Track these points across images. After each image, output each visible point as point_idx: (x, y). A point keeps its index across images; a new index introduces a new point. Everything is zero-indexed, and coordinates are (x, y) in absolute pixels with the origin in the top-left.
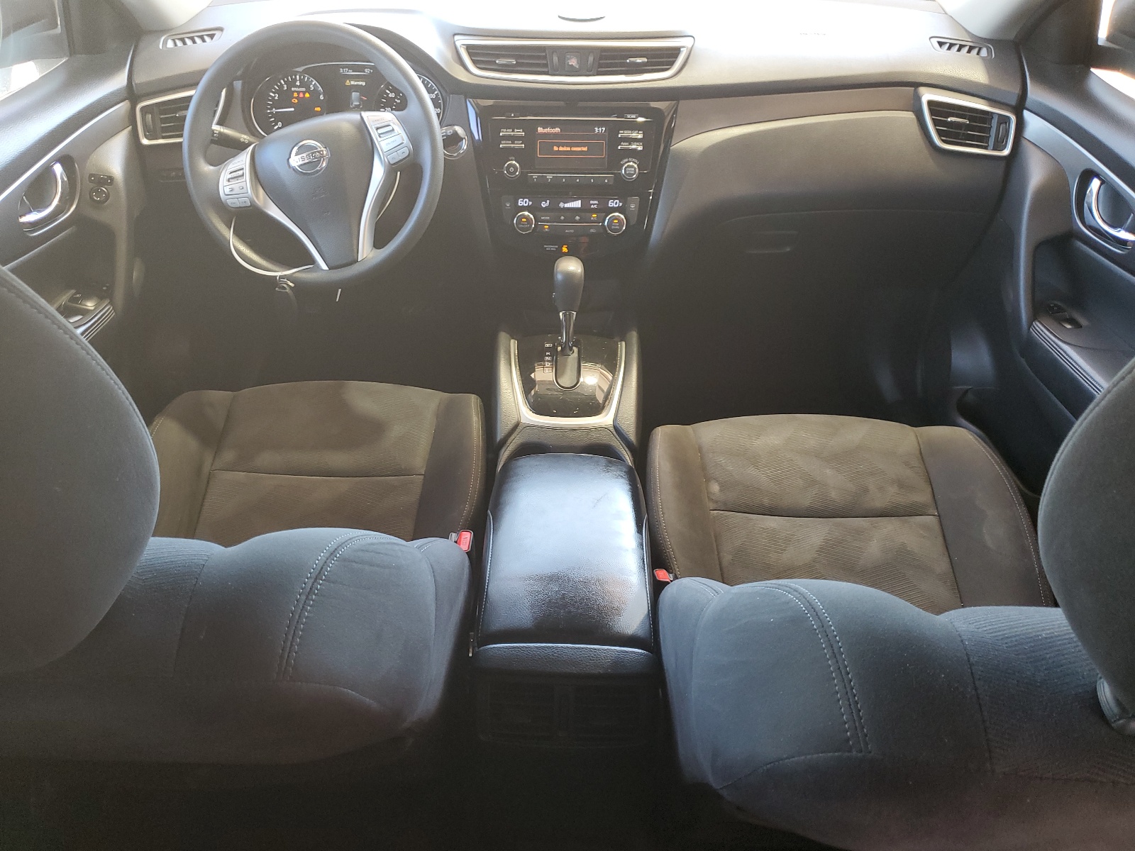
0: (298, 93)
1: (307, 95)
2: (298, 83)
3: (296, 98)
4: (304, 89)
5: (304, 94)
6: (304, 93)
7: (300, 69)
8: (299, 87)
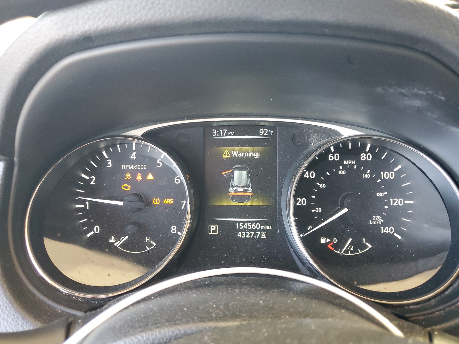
0: (134, 173)
1: (150, 177)
2: (134, 156)
3: (128, 182)
4: (144, 167)
5: (144, 175)
6: (144, 173)
7: (139, 132)
8: (134, 162)
